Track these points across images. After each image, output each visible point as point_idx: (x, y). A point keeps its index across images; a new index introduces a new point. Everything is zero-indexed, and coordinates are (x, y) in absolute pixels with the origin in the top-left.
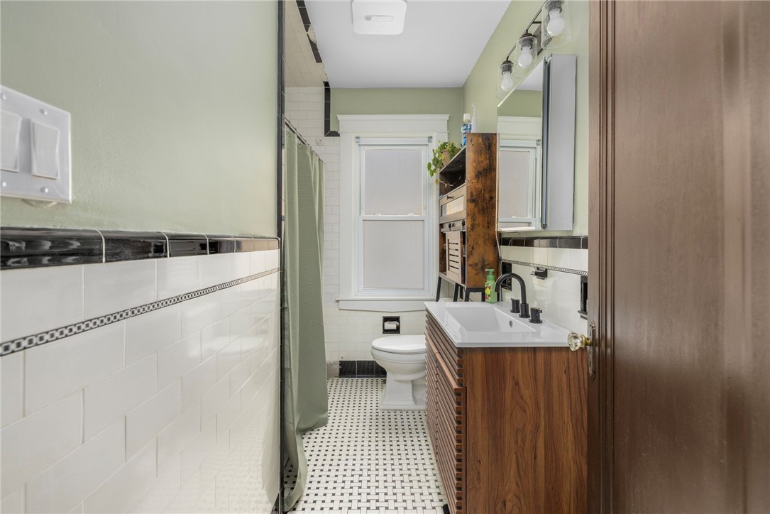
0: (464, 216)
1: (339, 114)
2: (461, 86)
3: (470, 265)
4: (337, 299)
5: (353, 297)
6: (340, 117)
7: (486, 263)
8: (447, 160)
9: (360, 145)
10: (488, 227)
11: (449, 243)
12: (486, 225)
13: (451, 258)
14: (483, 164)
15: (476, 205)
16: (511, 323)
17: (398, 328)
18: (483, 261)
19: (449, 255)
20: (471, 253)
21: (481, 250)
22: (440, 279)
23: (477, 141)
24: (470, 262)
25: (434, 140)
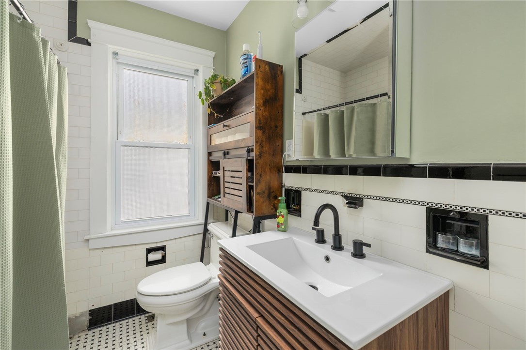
0: (252, 142)
1: (89, 19)
2: (225, 30)
3: (258, 193)
4: (86, 237)
5: (109, 232)
6: (91, 23)
7: (272, 191)
8: (217, 91)
9: (118, 63)
10: (274, 155)
11: (224, 171)
12: (272, 153)
13: (227, 185)
14: (270, 93)
15: (264, 133)
16: (327, 259)
17: (164, 257)
18: (270, 188)
19: (224, 182)
20: (258, 182)
21: (268, 177)
22: (208, 204)
23: (265, 69)
24: (259, 191)
25: (200, 73)
